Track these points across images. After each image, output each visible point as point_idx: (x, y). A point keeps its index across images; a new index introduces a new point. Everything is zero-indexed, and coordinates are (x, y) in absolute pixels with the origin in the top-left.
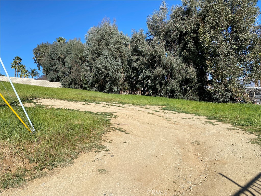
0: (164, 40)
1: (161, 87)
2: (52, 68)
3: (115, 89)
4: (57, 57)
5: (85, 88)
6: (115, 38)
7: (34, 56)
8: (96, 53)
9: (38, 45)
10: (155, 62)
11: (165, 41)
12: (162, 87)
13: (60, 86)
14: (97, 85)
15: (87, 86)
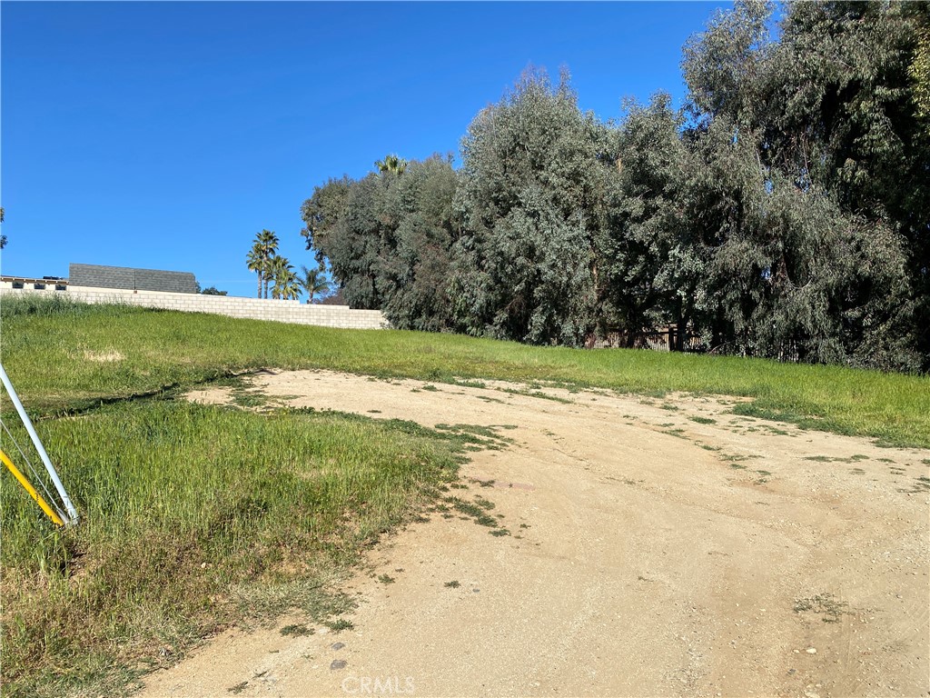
0: (754, 125)
1: (747, 316)
2: (356, 263)
3: (567, 329)
4: (373, 225)
5: (462, 329)
6: (566, 139)
7: (305, 225)
8: (497, 202)
9: (317, 189)
10: (718, 217)
11: (760, 131)
12: (755, 316)
13: (382, 324)
14: (502, 316)
15: (466, 320)
